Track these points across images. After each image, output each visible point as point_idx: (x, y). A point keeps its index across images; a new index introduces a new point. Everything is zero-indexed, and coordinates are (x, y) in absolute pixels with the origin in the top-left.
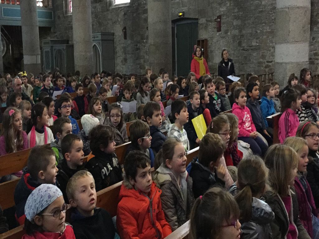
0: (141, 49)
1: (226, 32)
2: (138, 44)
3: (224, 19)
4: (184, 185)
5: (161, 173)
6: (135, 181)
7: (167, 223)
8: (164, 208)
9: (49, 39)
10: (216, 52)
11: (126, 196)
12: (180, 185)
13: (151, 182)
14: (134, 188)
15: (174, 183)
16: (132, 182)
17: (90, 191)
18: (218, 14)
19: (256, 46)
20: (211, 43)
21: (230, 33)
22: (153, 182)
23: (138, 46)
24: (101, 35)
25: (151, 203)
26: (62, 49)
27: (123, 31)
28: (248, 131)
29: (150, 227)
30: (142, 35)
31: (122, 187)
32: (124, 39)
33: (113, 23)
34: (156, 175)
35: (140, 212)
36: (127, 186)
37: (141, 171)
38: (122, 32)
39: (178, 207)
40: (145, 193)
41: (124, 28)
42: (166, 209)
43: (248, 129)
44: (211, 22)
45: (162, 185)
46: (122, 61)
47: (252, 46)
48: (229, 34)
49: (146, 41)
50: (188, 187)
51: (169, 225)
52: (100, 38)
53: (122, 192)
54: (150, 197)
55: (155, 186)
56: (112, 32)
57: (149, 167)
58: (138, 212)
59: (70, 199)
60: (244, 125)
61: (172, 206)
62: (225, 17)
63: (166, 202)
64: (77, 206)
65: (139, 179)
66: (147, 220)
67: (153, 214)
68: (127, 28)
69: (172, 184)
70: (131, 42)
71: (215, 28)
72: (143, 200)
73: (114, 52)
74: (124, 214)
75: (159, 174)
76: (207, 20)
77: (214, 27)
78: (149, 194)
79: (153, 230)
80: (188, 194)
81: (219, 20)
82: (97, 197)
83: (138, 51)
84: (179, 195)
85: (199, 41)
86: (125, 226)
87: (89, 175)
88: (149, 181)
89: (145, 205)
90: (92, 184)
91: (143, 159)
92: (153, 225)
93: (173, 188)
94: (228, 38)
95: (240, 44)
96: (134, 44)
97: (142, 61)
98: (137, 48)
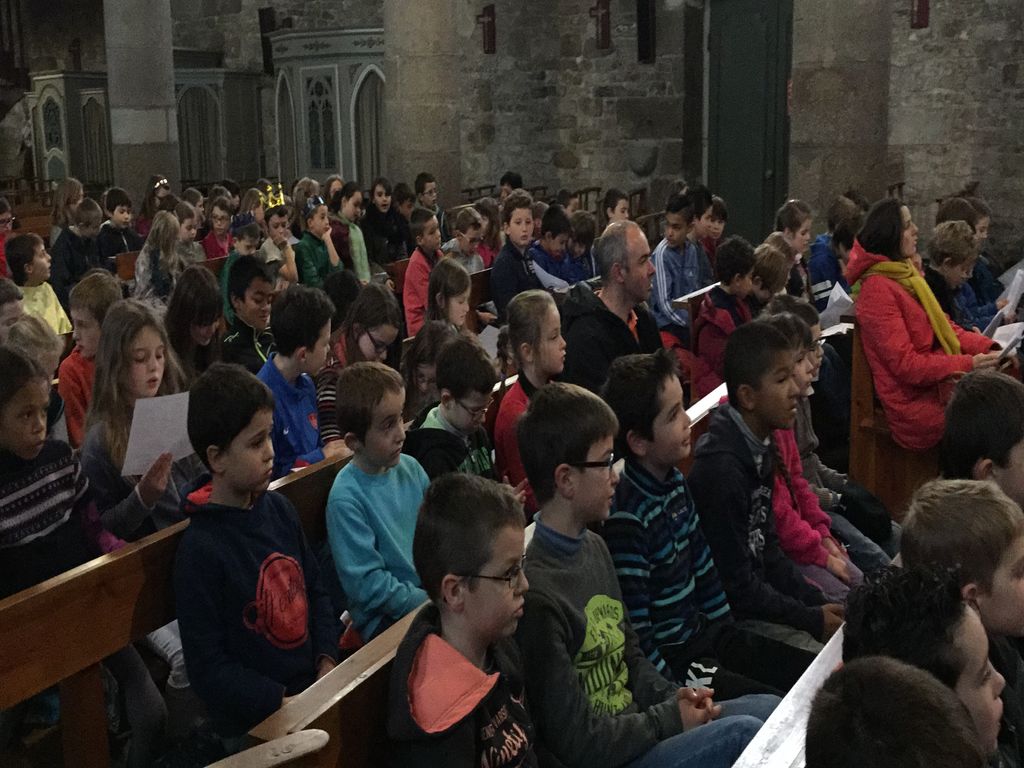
0: (562, 93)
1: (951, 30)
2: (547, 72)
21: (970, 34)
23: (547, 80)
30: (568, 36)
38: (473, 25)
41: (485, 9)
46: (471, 138)
48: (964, 35)
70: (516, 63)
83: (547, 99)
94: (960, 51)
95: (1010, 74)
96: (530, 73)
97: (564, 136)
98: (545, 89)
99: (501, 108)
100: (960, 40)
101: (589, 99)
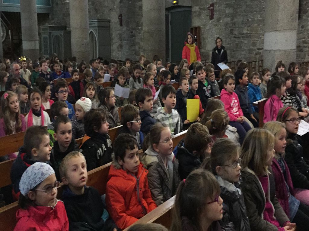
0: (136, 36)
1: (219, 20)
2: (133, 31)
4: (170, 166)
5: (149, 155)
6: (124, 162)
7: (153, 201)
8: (151, 187)
9: (47, 25)
10: (209, 39)
11: (114, 176)
12: (166, 166)
13: (139, 162)
14: (123, 169)
15: (161, 164)
16: (121, 163)
17: (80, 170)
18: (211, 3)
19: (247, 34)
20: (204, 31)
21: (223, 21)
22: (141, 163)
23: (134, 33)
24: (98, 22)
25: (138, 182)
26: (60, 35)
27: (119, 18)
28: (236, 116)
29: (137, 204)
30: (137, 22)
31: (111, 167)
32: (119, 26)
33: (109, 10)
34: (144, 156)
35: (127, 191)
36: (115, 166)
37: (129, 152)
38: (117, 19)
39: (164, 187)
40: (133, 173)
41: (120, 15)
42: (153, 189)
43: (235, 114)
44: (204, 9)
45: (149, 166)
46: (118, 48)
47: (243, 34)
48: (221, 21)
49: (141, 28)
50: (174, 169)
51: (154, 203)
52: (96, 25)
53: (111, 172)
54: (137, 177)
55: (142, 166)
56: (109, 19)
57: (137, 149)
58: (125, 191)
59: (62, 177)
60: (232, 110)
61: (158, 186)
62: (217, 6)
63: (153, 182)
64: (69, 184)
65: (127, 160)
66: (134, 198)
67: (139, 192)
68: (123, 15)
69: (159, 165)
70: (127, 29)
72: (131, 180)
73: (110, 39)
74: (112, 192)
75: (147, 156)
76: (200, 8)
77: (207, 15)
78: (136, 174)
79: (140, 207)
80: (174, 175)
81: (212, 8)
82: (88, 176)
83: (133, 38)
84: (165, 176)
85: (192, 29)
86: (113, 203)
87: (81, 156)
88: (136, 162)
89: (132, 184)
90: (83, 164)
91: (131, 141)
92: (140, 203)
93: (159, 169)
94: (221, 25)
95: (232, 31)
96: (130, 31)
97: (137, 47)
98: (133, 35)
99: (124, 40)
100: (220, 23)
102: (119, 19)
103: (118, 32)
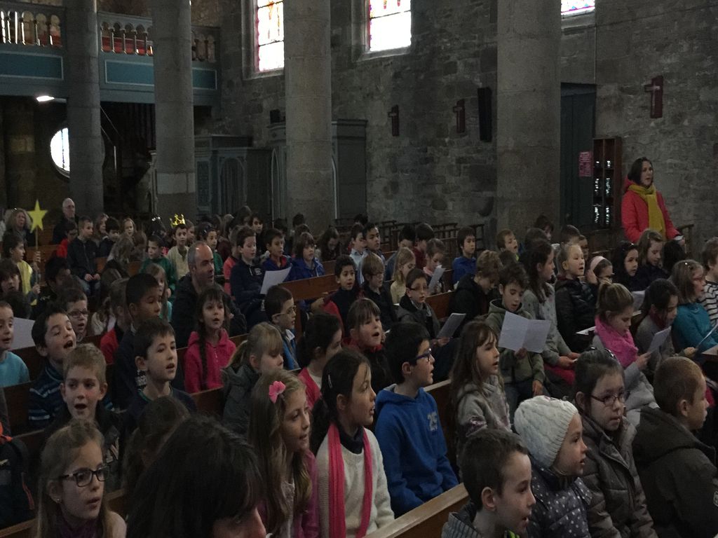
0: (437, 160)
1: (677, 119)
2: (429, 148)
3: (671, 86)
18: (654, 74)
20: (633, 148)
21: (690, 121)
23: (429, 152)
33: (364, 97)
38: (386, 119)
41: (393, 108)
44: (634, 93)
46: (385, 189)
48: (686, 123)
49: (450, 142)
62: (674, 81)
70: (411, 143)
71: (644, 107)
76: (622, 90)
77: (642, 107)
81: (658, 87)
83: (428, 165)
94: (684, 133)
96: (419, 148)
97: (438, 189)
98: (427, 158)
99: (402, 171)
100: (683, 126)
101: (453, 166)
102: (391, 118)
103: (388, 150)
